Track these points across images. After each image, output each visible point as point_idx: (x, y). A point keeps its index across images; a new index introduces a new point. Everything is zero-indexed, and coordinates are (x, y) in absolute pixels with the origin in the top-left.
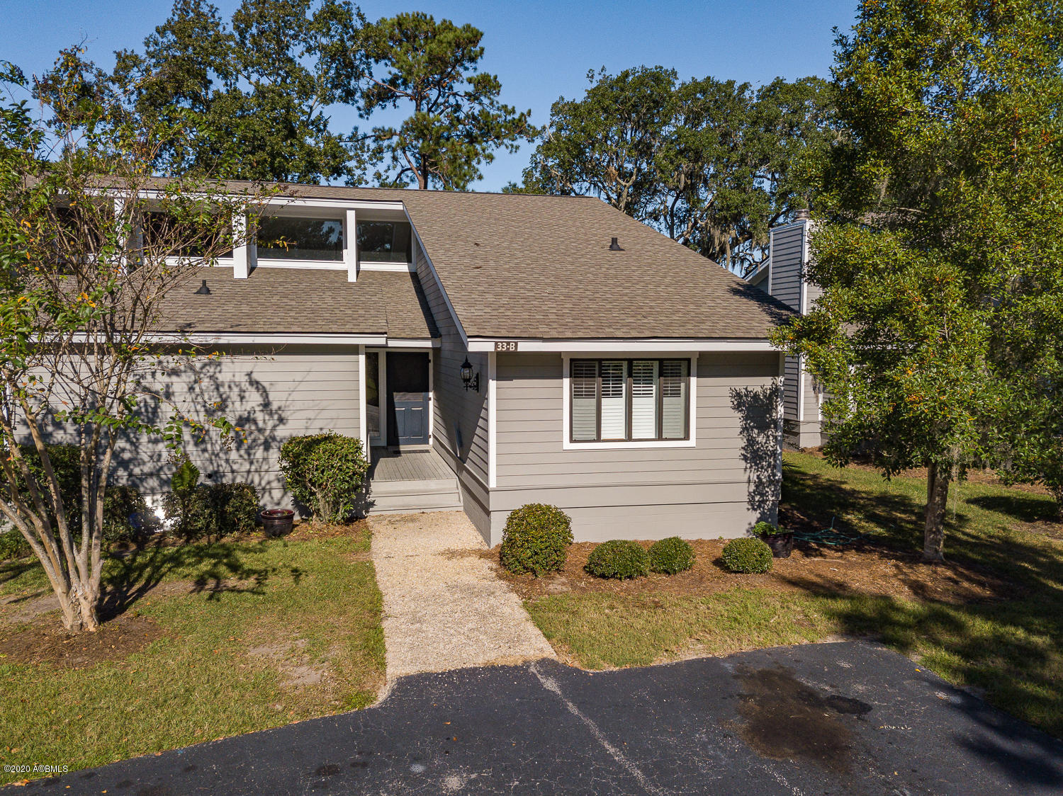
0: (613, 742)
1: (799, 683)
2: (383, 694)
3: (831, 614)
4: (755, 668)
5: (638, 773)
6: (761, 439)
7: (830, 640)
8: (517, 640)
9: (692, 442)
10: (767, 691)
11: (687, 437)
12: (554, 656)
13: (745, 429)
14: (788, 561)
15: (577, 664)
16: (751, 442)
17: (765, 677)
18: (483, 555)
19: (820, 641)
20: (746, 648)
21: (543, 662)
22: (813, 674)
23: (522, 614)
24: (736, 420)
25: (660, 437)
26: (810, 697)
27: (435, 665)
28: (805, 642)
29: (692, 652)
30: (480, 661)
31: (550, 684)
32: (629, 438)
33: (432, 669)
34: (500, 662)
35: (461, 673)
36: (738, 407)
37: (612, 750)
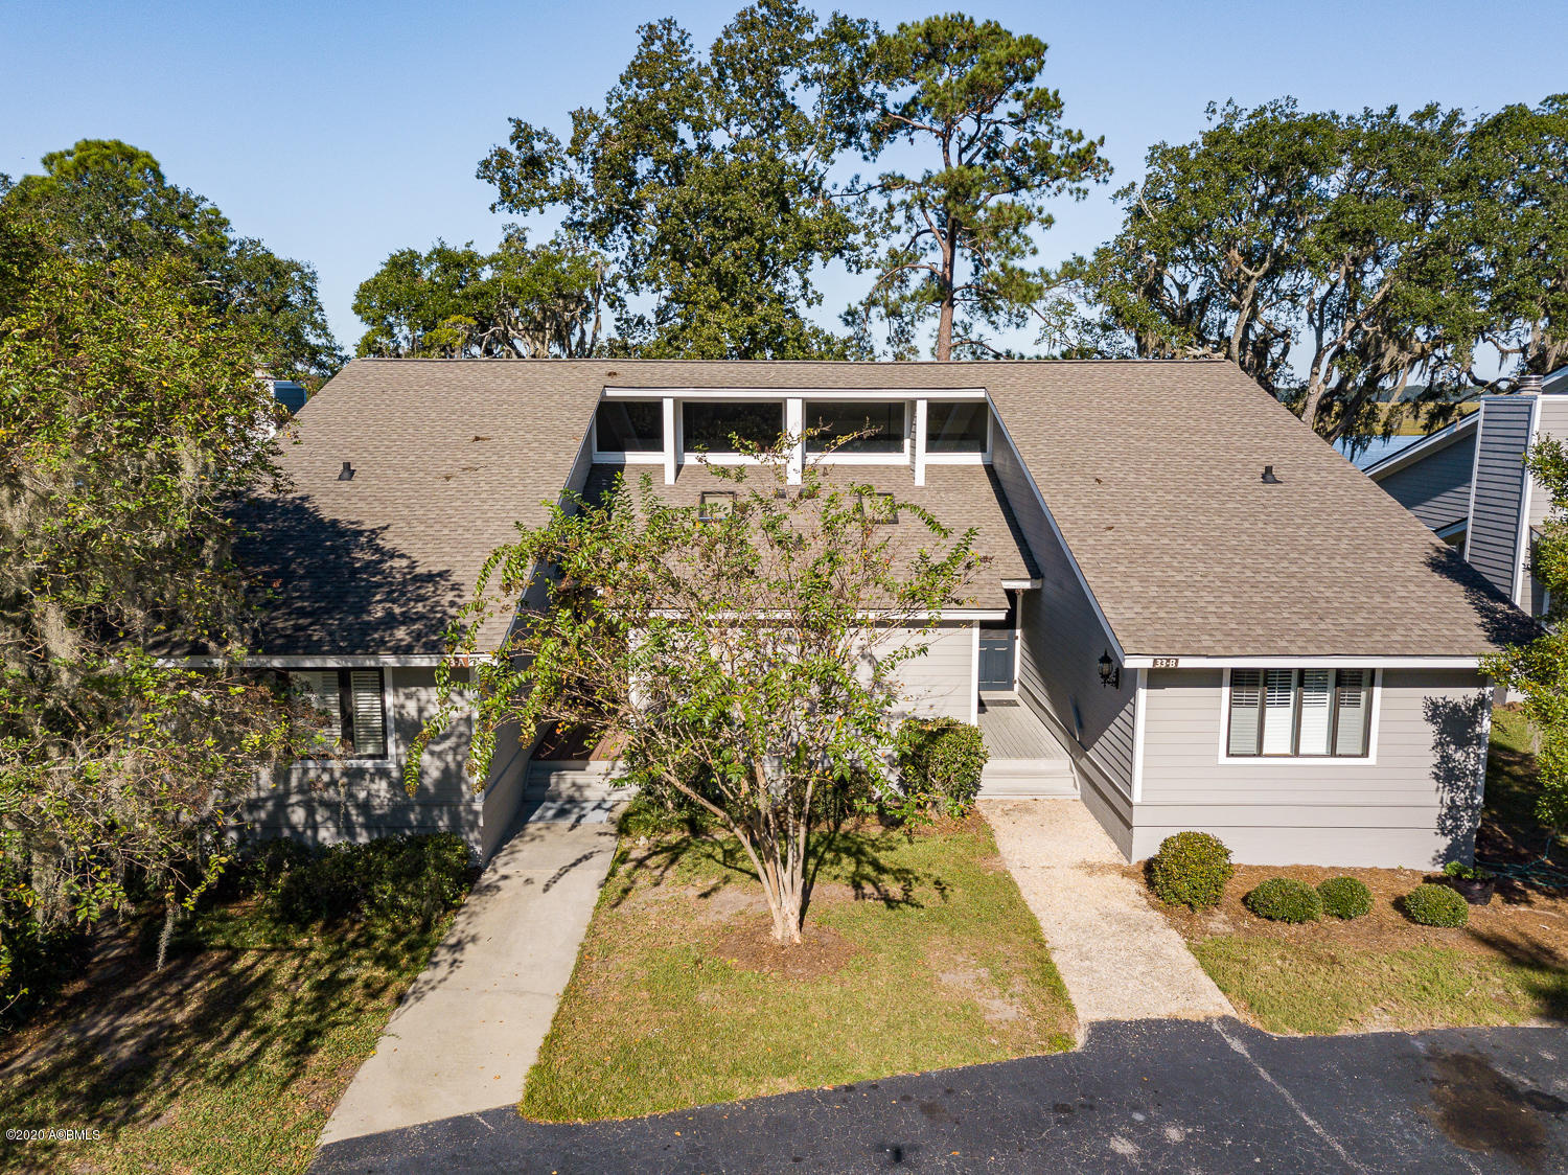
0: (1309, 1114)
1: (1498, 1075)
2: (1080, 1040)
3: (1537, 992)
4: (1448, 1051)
5: (1338, 1147)
6: (1459, 756)
7: (1534, 1024)
8: (1192, 992)
9: (1372, 760)
10: (1461, 1079)
11: (1365, 754)
12: (1233, 1014)
13: (1440, 744)
14: (1487, 910)
15: (1258, 1025)
16: (1446, 759)
17: (1461, 1062)
18: (1125, 874)
19: (1522, 1024)
20: (1439, 1025)
21: (1224, 1019)
22: (1513, 1064)
23: (1190, 960)
24: (1429, 733)
25: (1333, 753)
26: (1507, 1090)
27: (1124, 1015)
28: (1505, 1024)
29: (1378, 1024)
30: (1161, 1012)
31: (1237, 1045)
32: (1296, 753)
33: (1119, 1016)
34: (1183, 1016)
35: (1148, 1023)
36: (1432, 719)
37: (1311, 1123)
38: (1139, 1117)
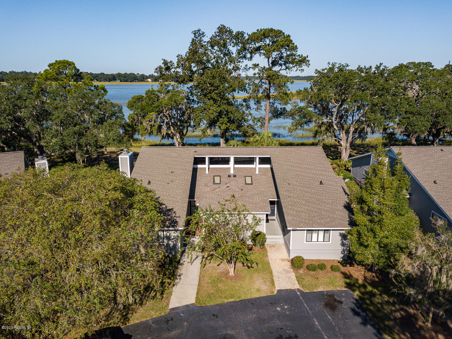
0: (306, 304)
1: (335, 297)
2: (276, 292)
3: (346, 283)
4: (329, 294)
5: (308, 309)
6: (345, 241)
7: (344, 289)
8: (294, 284)
9: (330, 242)
10: (329, 298)
11: (329, 241)
12: (299, 288)
13: (342, 240)
14: (345, 268)
15: (303, 290)
16: (343, 242)
17: (330, 296)
18: (288, 261)
19: (342, 289)
20: (330, 289)
21: (298, 289)
22: (338, 296)
23: (295, 278)
24: (340, 238)
25: (324, 241)
26: (335, 300)
28: (340, 289)
29: (321, 289)
30: (288, 288)
31: (298, 293)
32: (318, 241)
33: (282, 289)
34: (291, 289)
35: (286, 290)
36: (340, 236)
37: (305, 305)
38: (282, 304)
